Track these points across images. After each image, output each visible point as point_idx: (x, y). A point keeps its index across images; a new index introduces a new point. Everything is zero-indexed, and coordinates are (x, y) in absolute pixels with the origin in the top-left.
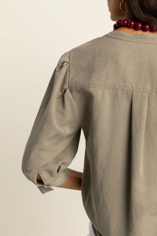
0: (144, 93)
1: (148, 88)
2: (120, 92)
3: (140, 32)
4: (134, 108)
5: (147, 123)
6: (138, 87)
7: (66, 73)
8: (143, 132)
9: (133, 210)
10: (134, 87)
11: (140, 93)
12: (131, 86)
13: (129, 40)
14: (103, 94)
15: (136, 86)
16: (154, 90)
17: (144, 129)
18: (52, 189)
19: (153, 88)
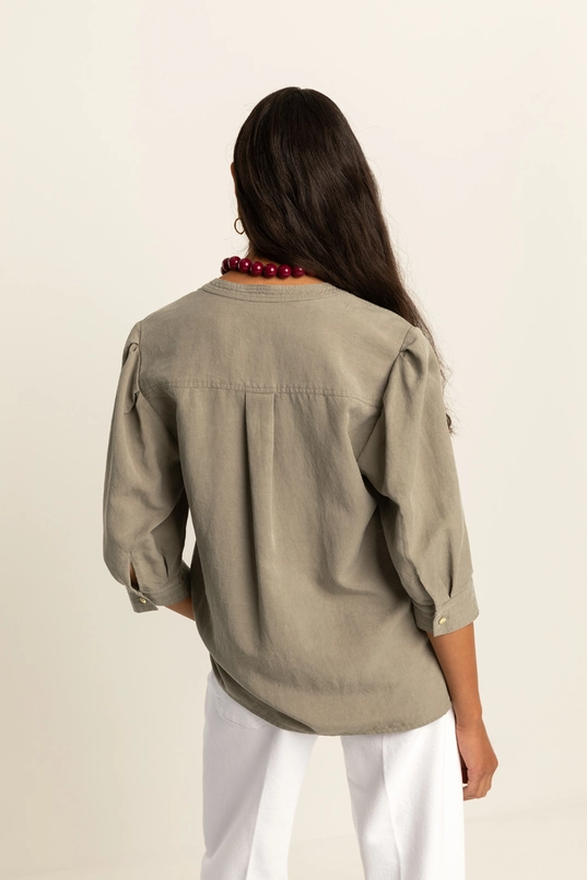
0: (266, 396)
1: (274, 385)
2: (223, 393)
3: (290, 280)
4: (250, 422)
5: (275, 449)
6: (255, 385)
7: (136, 364)
8: (270, 466)
9: (267, 611)
10: (248, 383)
11: (259, 395)
12: (242, 383)
13: (237, 297)
14: (191, 394)
15: (252, 381)
16: (284, 390)
17: (272, 460)
18: (156, 609)
19: (282, 387)
